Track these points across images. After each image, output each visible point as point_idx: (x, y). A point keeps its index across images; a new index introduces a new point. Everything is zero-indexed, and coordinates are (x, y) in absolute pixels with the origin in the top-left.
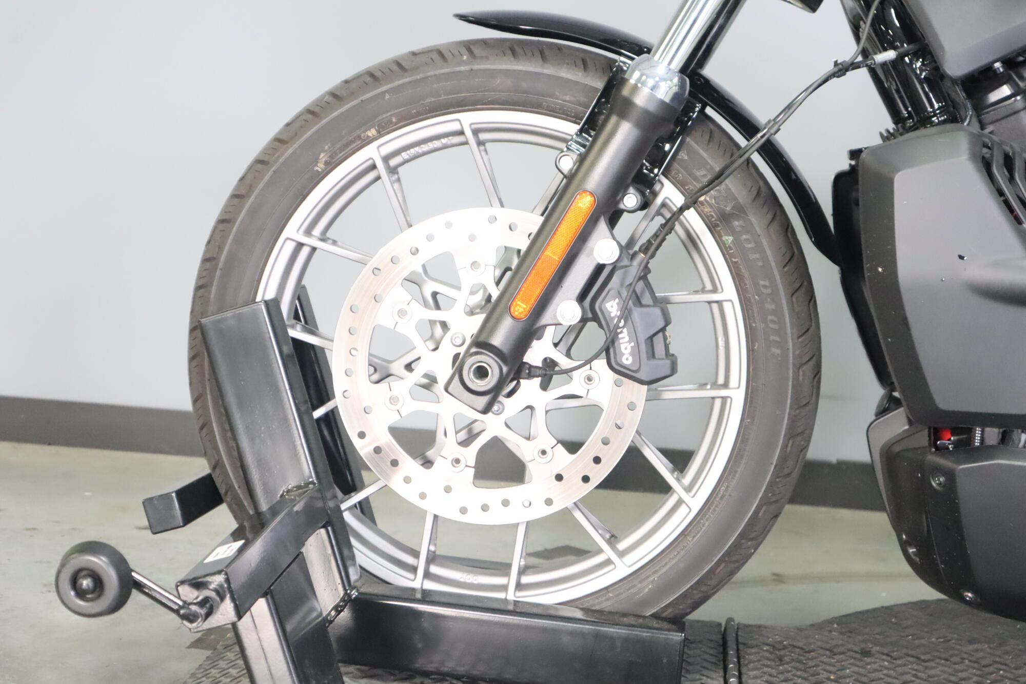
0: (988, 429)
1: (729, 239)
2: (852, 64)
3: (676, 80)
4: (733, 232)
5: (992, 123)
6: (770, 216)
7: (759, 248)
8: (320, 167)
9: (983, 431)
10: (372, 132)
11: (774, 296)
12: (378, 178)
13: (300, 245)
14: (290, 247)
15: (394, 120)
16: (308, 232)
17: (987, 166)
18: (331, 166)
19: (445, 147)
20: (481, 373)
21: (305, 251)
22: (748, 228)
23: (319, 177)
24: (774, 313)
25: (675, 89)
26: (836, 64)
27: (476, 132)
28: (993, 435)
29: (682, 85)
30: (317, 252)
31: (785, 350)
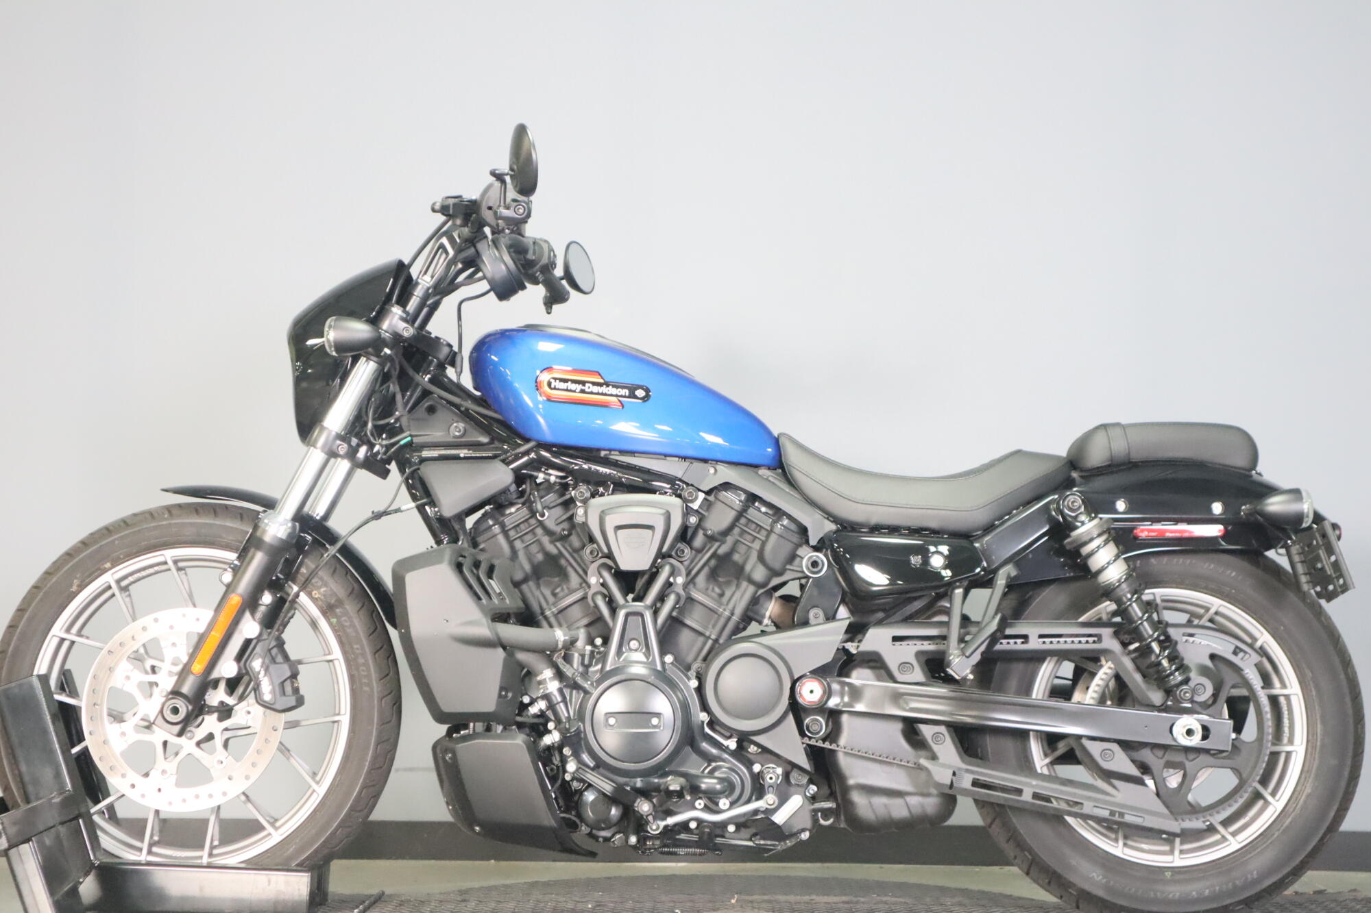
0: (477, 724)
1: (334, 621)
2: (385, 512)
3: (290, 525)
4: (336, 616)
5: (484, 542)
6: (360, 606)
7: (352, 625)
8: (74, 588)
9: (474, 725)
10: (108, 565)
11: (363, 655)
12: (113, 595)
13: (62, 640)
14: (55, 641)
15: (122, 557)
16: (68, 630)
17: (459, 567)
18: (82, 587)
19: (157, 573)
20: (175, 711)
21: (66, 645)
22: (346, 614)
23: (74, 595)
24: (364, 665)
25: (289, 530)
26: (373, 512)
27: (175, 562)
28: (480, 727)
29: (294, 527)
30: (76, 644)
31: (372, 689)
